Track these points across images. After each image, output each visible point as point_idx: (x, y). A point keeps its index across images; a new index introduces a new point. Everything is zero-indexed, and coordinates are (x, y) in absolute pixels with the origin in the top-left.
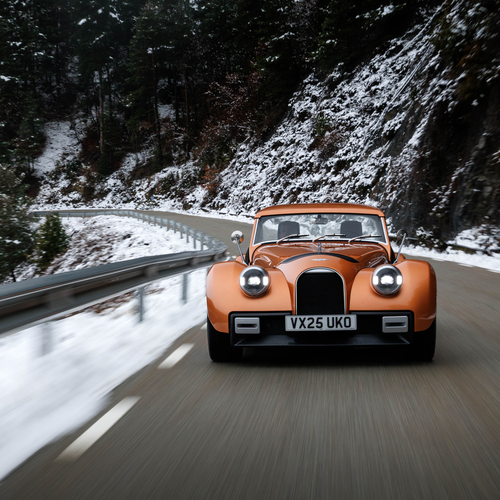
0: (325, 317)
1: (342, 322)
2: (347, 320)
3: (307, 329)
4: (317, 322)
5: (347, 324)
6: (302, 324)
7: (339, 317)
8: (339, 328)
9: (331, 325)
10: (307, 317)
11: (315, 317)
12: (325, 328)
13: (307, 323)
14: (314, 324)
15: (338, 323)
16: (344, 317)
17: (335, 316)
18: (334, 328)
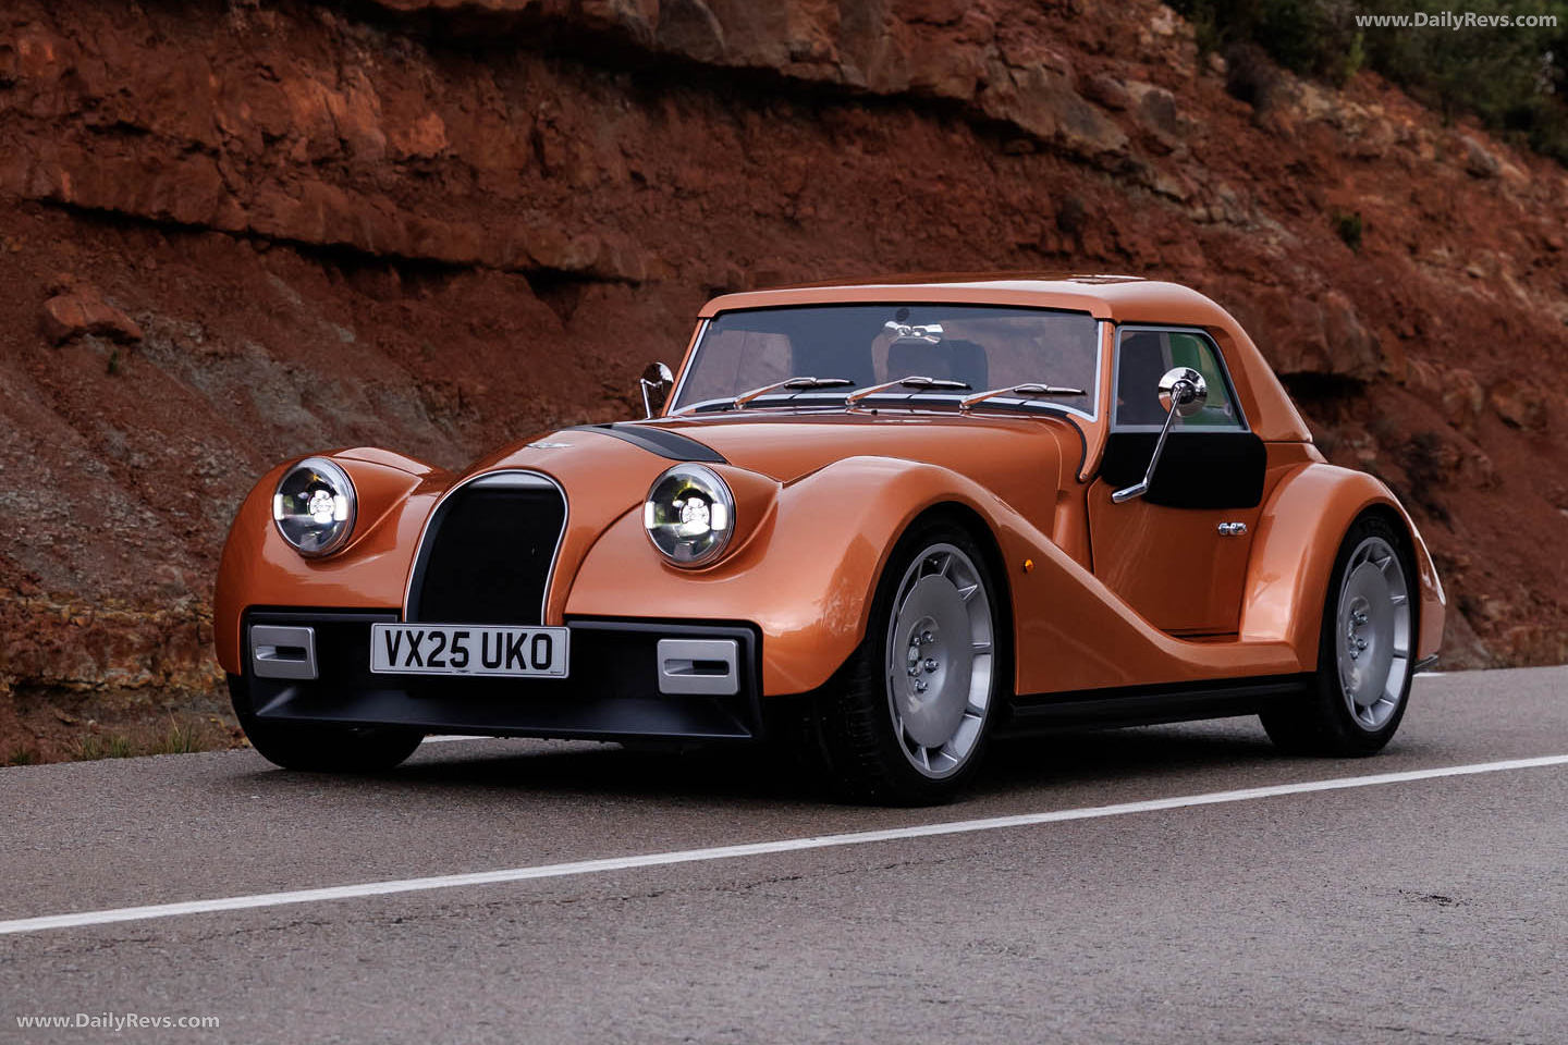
0: (476, 631)
1: (526, 649)
2: (542, 644)
3: (426, 670)
4: (455, 649)
5: (541, 659)
6: (414, 653)
7: (517, 631)
8: (515, 670)
9: (492, 658)
10: (428, 629)
11: (449, 630)
12: (475, 668)
13: (426, 648)
14: (446, 655)
15: (514, 652)
16: (532, 631)
17: (505, 630)
18: (502, 671)
